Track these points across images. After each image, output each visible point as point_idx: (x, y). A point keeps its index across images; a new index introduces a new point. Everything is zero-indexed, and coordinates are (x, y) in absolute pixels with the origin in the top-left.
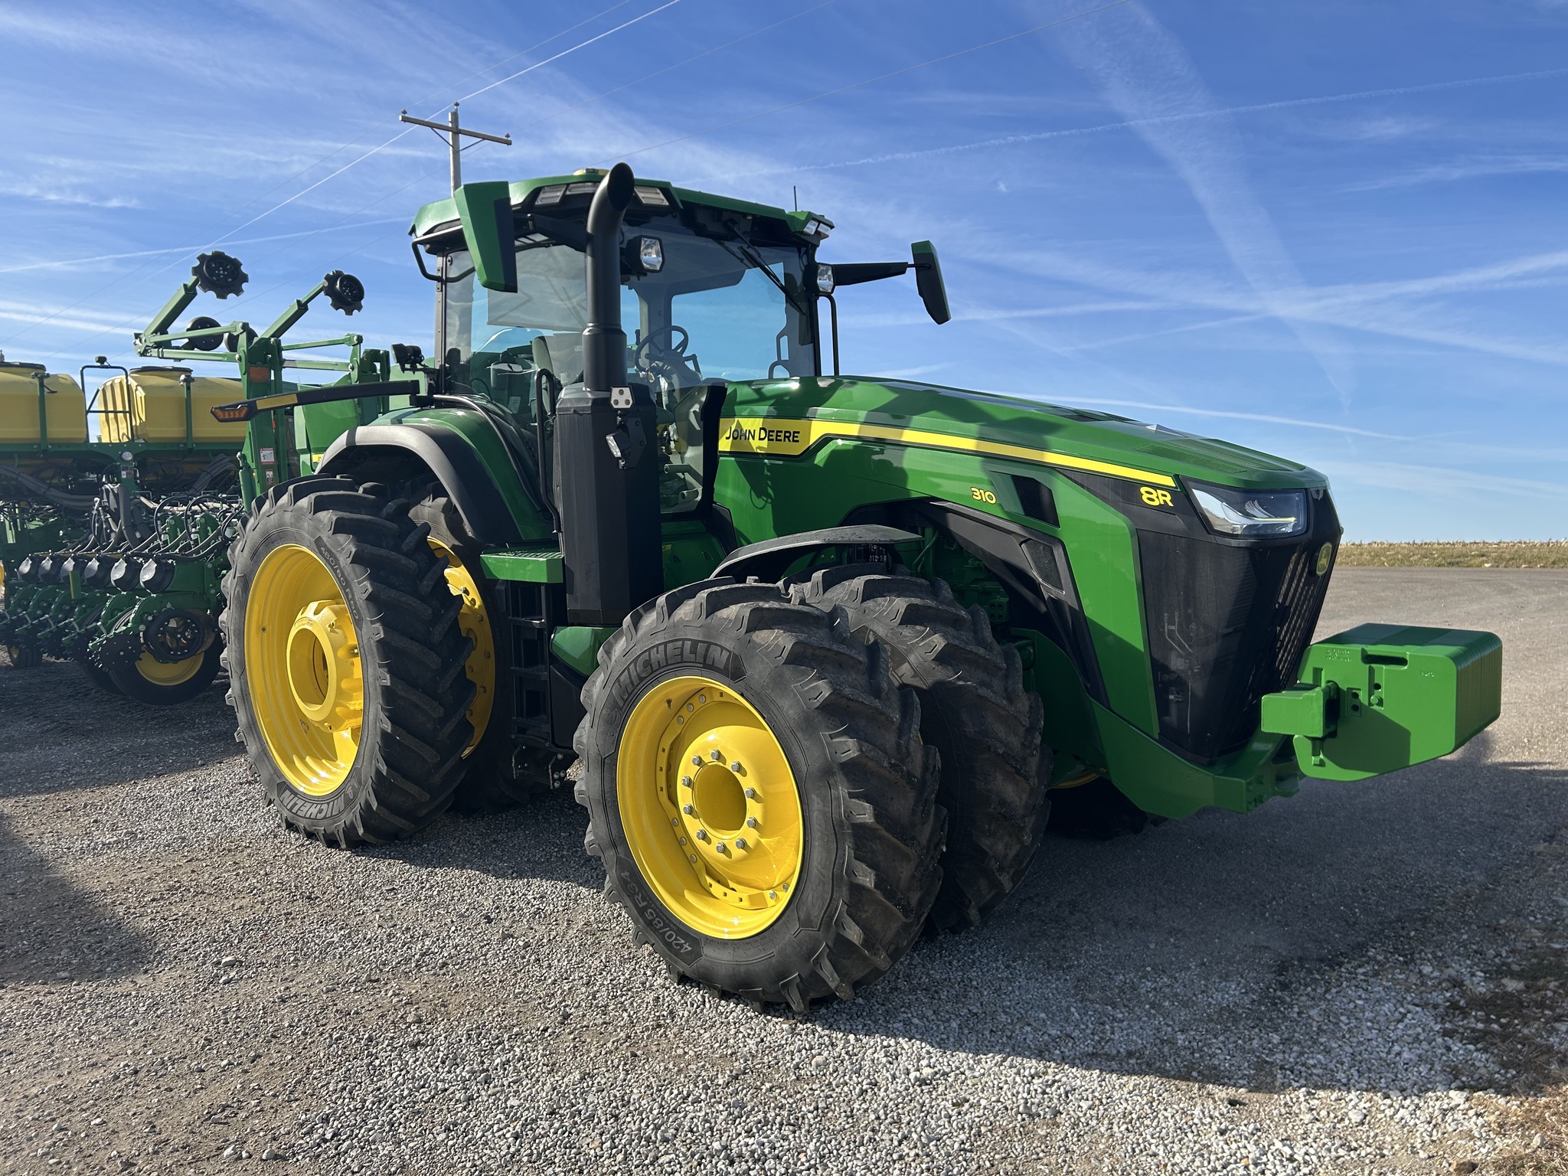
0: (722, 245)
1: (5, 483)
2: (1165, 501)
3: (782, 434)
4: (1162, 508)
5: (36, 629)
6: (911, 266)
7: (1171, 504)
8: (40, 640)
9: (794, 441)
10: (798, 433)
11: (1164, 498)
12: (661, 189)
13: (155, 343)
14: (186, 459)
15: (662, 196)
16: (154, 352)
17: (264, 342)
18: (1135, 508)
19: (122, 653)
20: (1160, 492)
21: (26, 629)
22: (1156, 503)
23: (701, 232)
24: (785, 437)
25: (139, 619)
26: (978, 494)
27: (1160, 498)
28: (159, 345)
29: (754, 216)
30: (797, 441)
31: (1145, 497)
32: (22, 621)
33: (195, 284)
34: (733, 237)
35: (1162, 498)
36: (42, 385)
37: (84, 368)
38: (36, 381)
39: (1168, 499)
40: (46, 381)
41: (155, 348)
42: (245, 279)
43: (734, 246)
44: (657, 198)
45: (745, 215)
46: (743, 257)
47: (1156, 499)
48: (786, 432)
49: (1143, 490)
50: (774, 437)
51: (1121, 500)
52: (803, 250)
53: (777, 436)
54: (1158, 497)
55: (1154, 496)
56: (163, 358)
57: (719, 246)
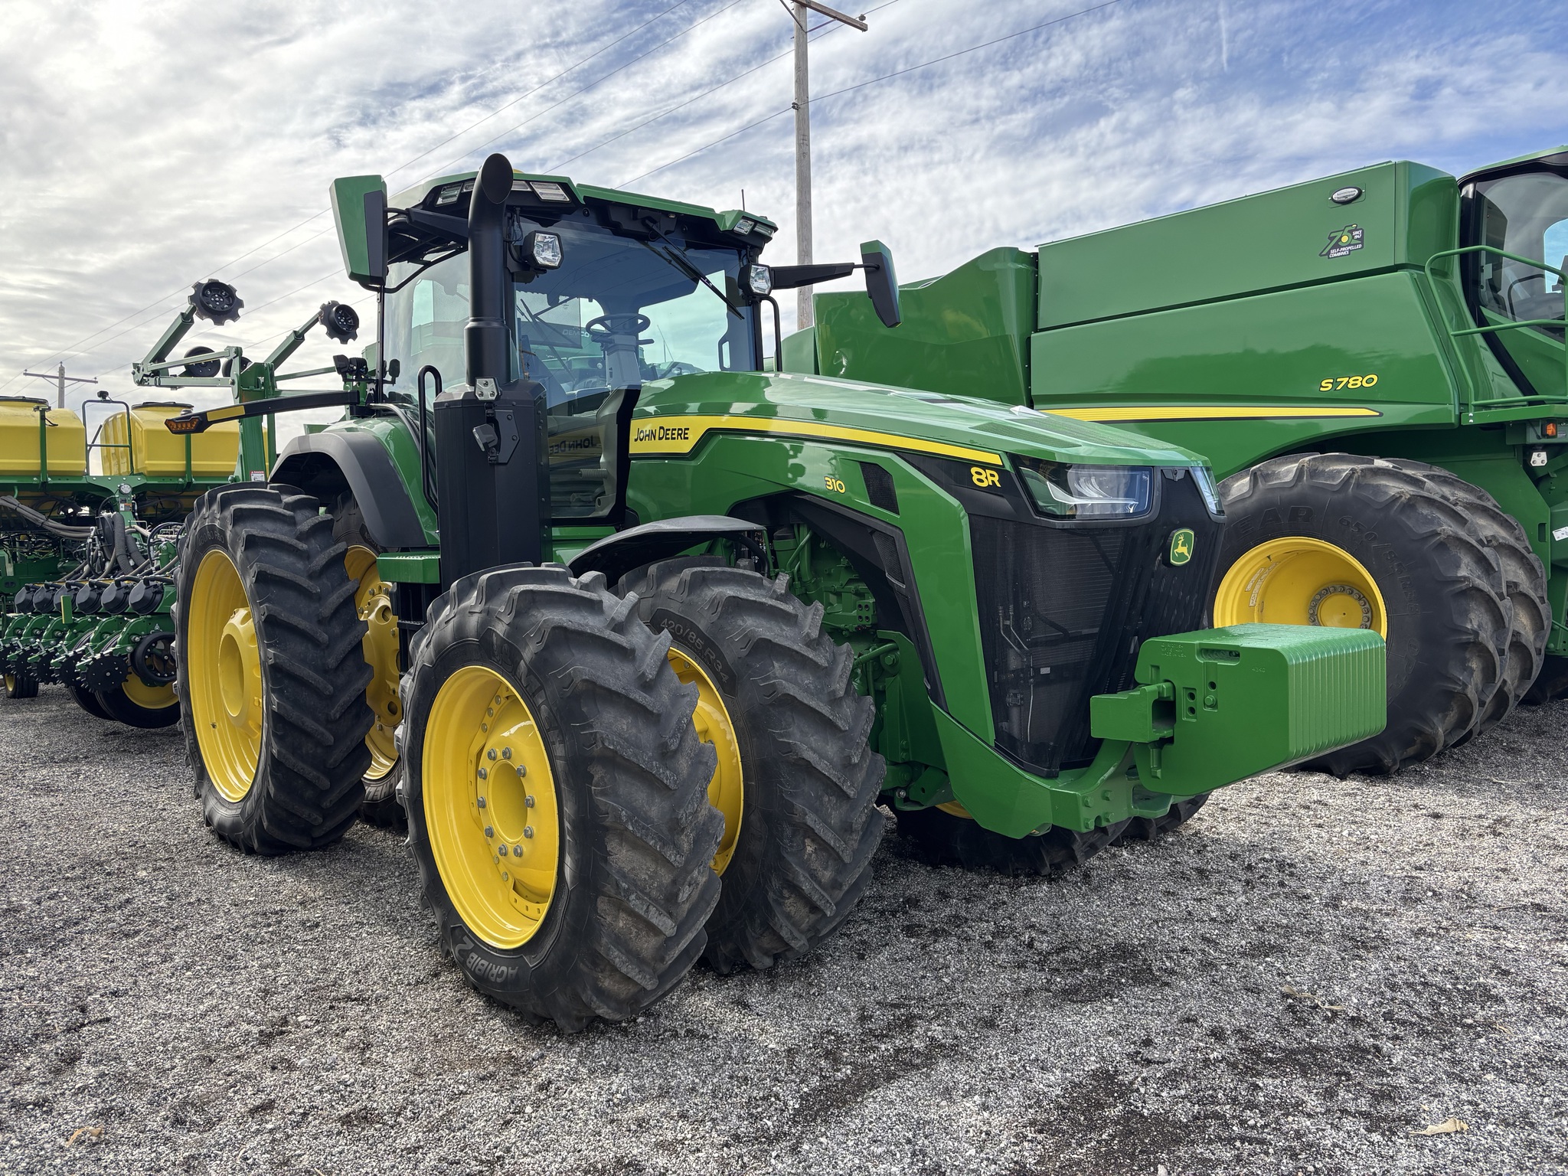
0: (646, 245)
1: (4, 515)
2: (993, 482)
3: (676, 432)
4: (991, 489)
5: (27, 654)
6: (859, 266)
7: (999, 485)
8: (30, 664)
9: (685, 438)
10: (688, 429)
11: (993, 479)
12: (560, 184)
13: (153, 371)
14: (185, 494)
15: (561, 192)
16: (152, 380)
17: (259, 367)
18: (966, 490)
19: (108, 674)
20: (989, 472)
21: (18, 654)
22: (985, 485)
23: (617, 230)
24: (679, 434)
25: (127, 640)
26: (830, 483)
27: (988, 479)
28: (156, 373)
29: (677, 214)
30: (687, 438)
31: (975, 478)
32: (13, 648)
33: (193, 311)
34: (654, 236)
35: (990, 478)
36: (43, 418)
37: (85, 403)
38: (38, 413)
39: (996, 479)
40: (47, 414)
41: (153, 377)
42: (240, 304)
43: (658, 247)
44: (557, 195)
45: (666, 213)
46: (670, 258)
47: (985, 480)
48: (679, 429)
49: (974, 470)
50: (669, 436)
51: (953, 482)
52: (744, 252)
53: (673, 434)
54: (986, 478)
55: (982, 477)
56: (160, 386)
57: (642, 247)
